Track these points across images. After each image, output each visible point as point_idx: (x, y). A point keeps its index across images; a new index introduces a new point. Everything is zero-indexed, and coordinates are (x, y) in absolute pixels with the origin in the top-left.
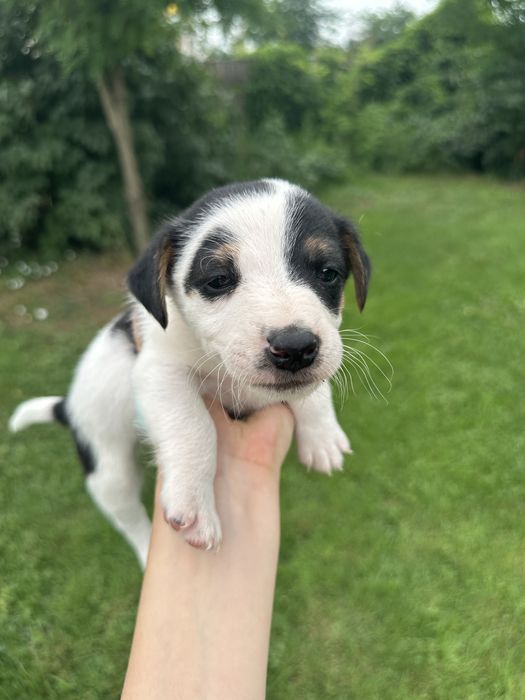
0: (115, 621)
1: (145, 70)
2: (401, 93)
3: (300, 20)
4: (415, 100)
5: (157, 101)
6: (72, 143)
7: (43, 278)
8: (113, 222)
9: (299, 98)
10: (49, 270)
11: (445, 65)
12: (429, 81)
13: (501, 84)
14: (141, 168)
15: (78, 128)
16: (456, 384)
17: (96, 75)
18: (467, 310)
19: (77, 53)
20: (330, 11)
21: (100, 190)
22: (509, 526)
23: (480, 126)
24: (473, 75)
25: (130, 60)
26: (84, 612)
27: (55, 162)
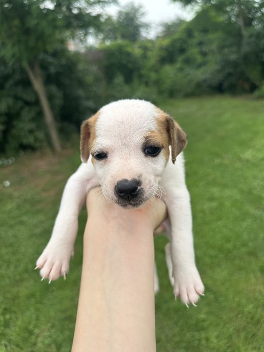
0: (42, 339)
1: (50, 59)
2: (180, 58)
3: (131, 29)
4: (188, 61)
5: (58, 74)
6: (17, 98)
7: (8, 166)
8: (40, 135)
9: (130, 65)
10: (11, 161)
11: (201, 44)
12: (193, 52)
13: (226, 50)
14: (52, 107)
15: (20, 91)
16: (211, 199)
17: (25, 65)
18: (217, 161)
19: (14, 55)
20: (145, 23)
21: (33, 120)
22: (240, 269)
23: (219, 71)
24: (214, 47)
25: (42, 56)
26: (26, 335)
27: (9, 108)
